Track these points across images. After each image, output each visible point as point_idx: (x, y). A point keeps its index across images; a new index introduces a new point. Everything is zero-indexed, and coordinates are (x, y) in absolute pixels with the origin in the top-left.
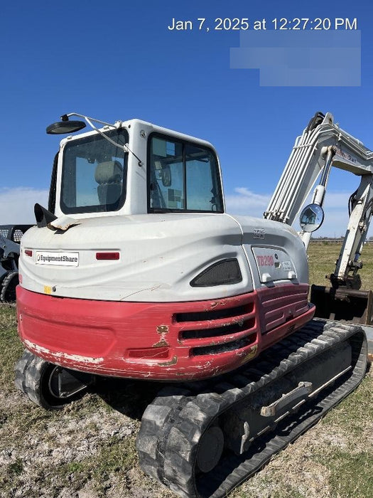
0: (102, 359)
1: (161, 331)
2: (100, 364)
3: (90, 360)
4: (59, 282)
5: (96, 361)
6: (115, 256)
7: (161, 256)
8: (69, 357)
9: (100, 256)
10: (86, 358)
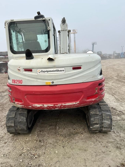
0: (79, 102)
1: (96, 89)
2: (78, 104)
3: (74, 103)
4: (55, 80)
5: (77, 103)
6: (80, 68)
7: (94, 67)
8: (65, 105)
9: (74, 68)
10: (72, 103)
